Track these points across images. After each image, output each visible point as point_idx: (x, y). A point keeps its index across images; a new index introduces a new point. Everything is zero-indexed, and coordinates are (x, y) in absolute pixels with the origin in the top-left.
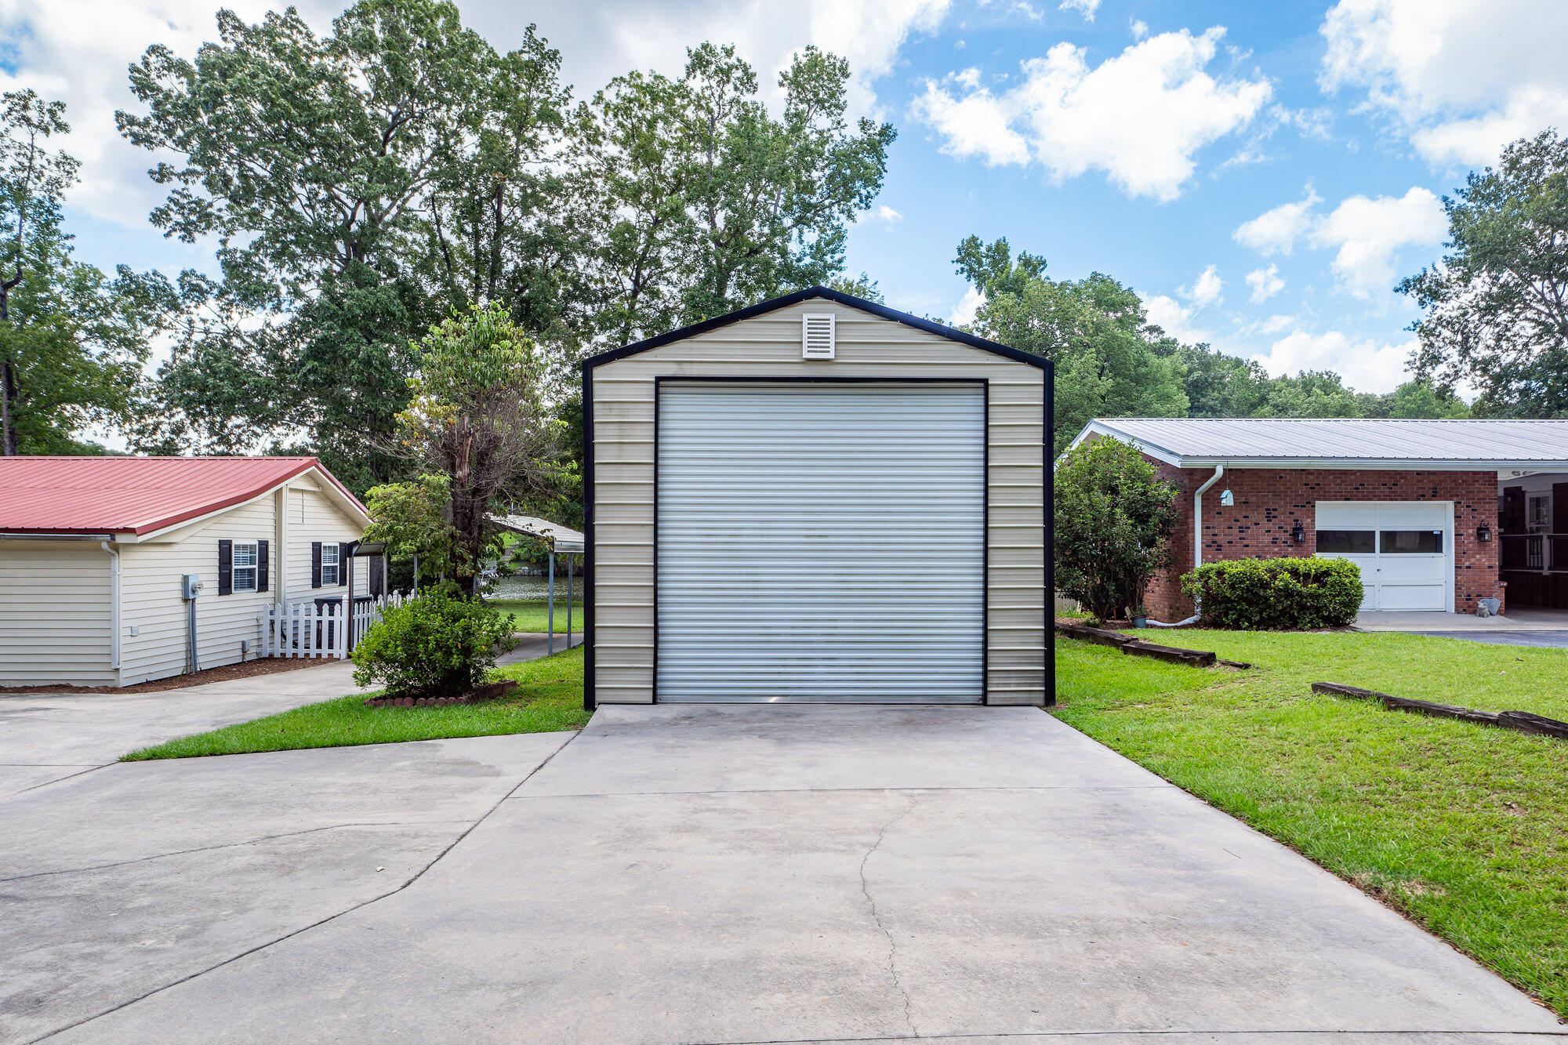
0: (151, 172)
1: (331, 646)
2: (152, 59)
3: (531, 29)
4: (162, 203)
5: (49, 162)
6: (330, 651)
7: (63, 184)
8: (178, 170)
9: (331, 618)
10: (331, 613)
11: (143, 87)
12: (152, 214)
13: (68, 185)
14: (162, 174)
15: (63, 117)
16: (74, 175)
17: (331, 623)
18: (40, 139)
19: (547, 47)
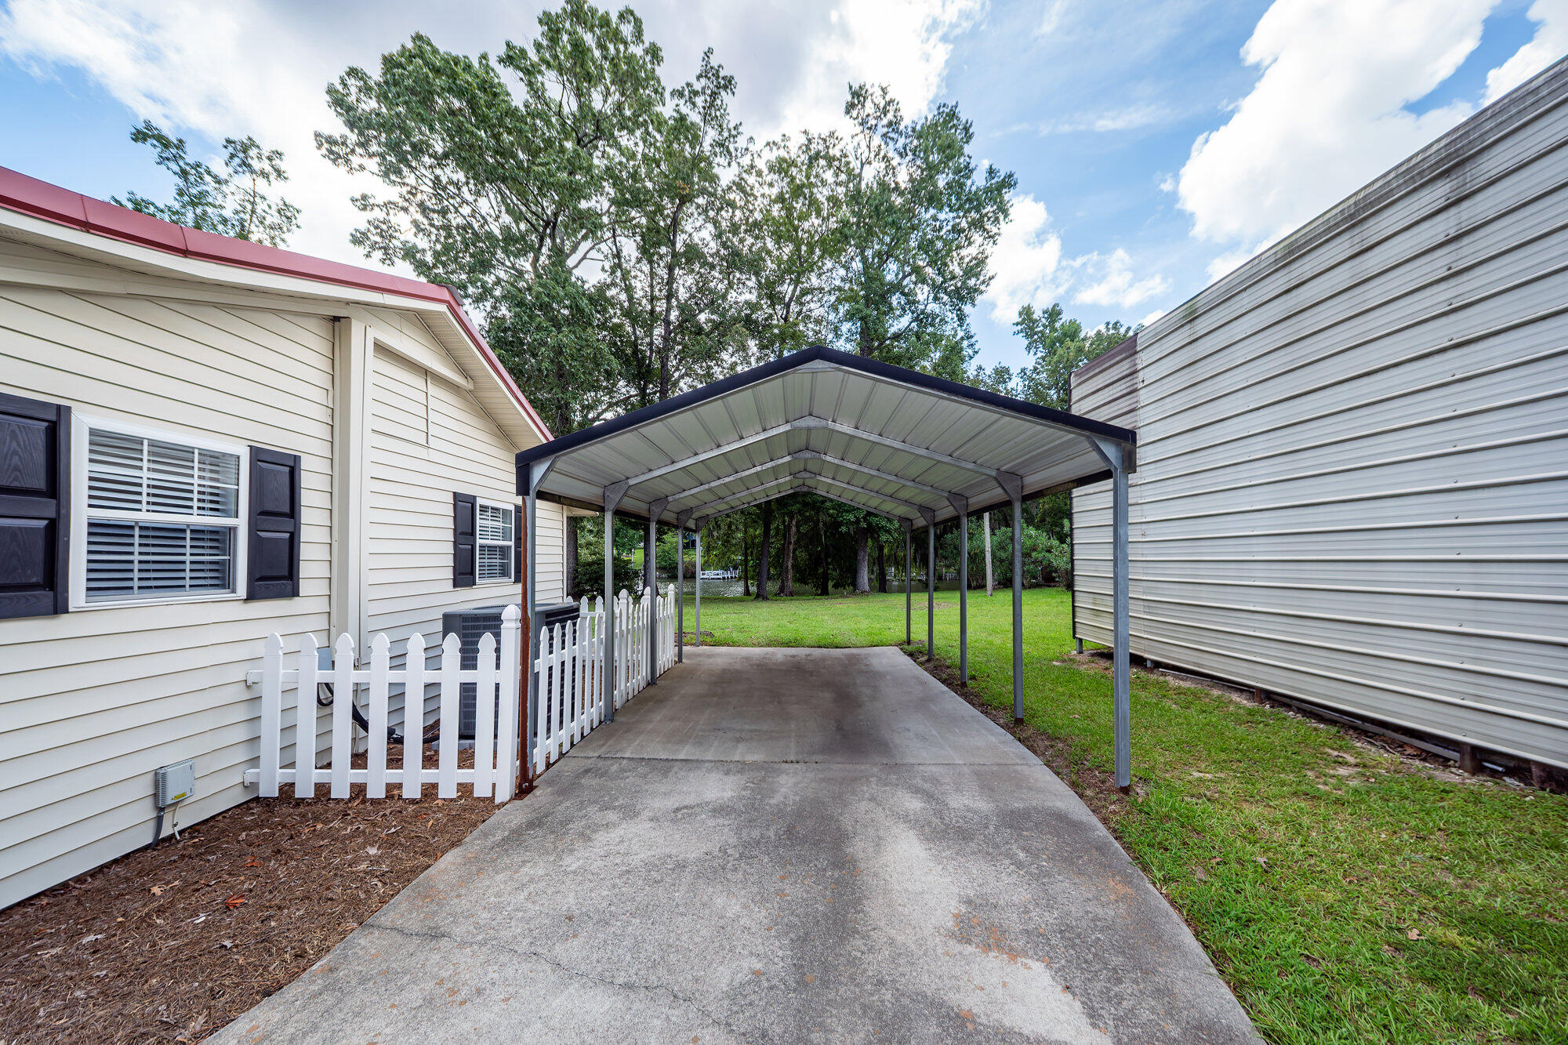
0: (353, 200)
1: (466, 759)
2: (352, 82)
3: (709, 52)
4: (363, 226)
5: (270, 207)
6: (465, 776)
7: (285, 229)
8: (380, 201)
9: (468, 676)
10: (469, 660)
11: (338, 101)
12: (352, 235)
13: (289, 230)
14: (363, 203)
15: (282, 165)
16: (294, 221)
17: (468, 692)
18: (261, 185)
19: (722, 74)
